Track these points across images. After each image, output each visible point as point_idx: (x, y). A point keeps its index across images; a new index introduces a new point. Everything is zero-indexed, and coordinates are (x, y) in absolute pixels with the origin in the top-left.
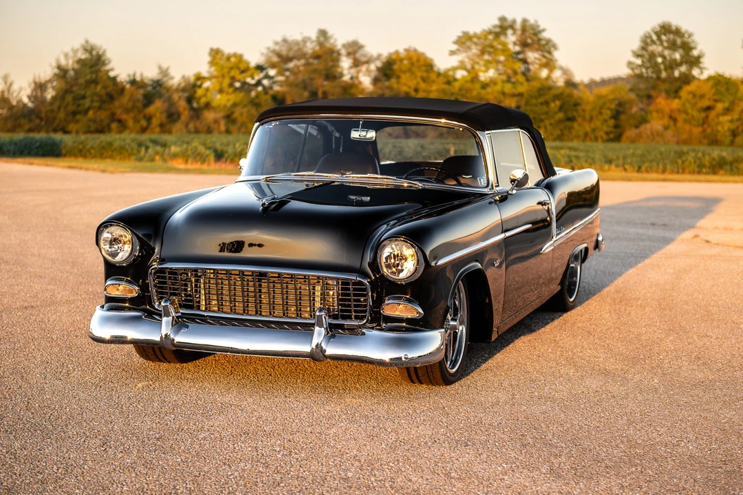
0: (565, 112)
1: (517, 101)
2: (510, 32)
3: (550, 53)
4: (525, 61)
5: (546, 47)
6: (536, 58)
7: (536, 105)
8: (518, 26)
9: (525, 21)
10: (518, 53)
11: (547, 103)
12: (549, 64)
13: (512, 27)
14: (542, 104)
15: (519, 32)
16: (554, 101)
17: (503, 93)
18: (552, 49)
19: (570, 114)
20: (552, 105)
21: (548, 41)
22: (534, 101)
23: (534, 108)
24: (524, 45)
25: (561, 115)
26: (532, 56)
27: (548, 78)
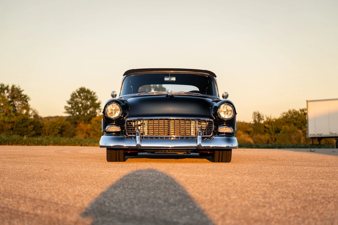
0: (36, 131)
1: (11, 126)
2: (6, 91)
3: (27, 102)
4: (14, 106)
5: (24, 99)
6: (19, 104)
7: (21, 127)
8: (10, 88)
9: (13, 87)
10: (10, 102)
11: (27, 126)
12: (27, 107)
13: (7, 88)
14: (24, 127)
15: (10, 92)
16: (30, 125)
17: (4, 121)
18: (28, 100)
19: (38, 132)
20: (29, 127)
21: (25, 96)
22: (20, 125)
23: (20, 129)
24: (13, 98)
25: (34, 132)
26: (17, 103)
27: (27, 114)
